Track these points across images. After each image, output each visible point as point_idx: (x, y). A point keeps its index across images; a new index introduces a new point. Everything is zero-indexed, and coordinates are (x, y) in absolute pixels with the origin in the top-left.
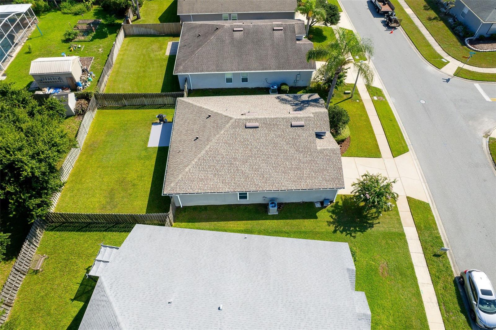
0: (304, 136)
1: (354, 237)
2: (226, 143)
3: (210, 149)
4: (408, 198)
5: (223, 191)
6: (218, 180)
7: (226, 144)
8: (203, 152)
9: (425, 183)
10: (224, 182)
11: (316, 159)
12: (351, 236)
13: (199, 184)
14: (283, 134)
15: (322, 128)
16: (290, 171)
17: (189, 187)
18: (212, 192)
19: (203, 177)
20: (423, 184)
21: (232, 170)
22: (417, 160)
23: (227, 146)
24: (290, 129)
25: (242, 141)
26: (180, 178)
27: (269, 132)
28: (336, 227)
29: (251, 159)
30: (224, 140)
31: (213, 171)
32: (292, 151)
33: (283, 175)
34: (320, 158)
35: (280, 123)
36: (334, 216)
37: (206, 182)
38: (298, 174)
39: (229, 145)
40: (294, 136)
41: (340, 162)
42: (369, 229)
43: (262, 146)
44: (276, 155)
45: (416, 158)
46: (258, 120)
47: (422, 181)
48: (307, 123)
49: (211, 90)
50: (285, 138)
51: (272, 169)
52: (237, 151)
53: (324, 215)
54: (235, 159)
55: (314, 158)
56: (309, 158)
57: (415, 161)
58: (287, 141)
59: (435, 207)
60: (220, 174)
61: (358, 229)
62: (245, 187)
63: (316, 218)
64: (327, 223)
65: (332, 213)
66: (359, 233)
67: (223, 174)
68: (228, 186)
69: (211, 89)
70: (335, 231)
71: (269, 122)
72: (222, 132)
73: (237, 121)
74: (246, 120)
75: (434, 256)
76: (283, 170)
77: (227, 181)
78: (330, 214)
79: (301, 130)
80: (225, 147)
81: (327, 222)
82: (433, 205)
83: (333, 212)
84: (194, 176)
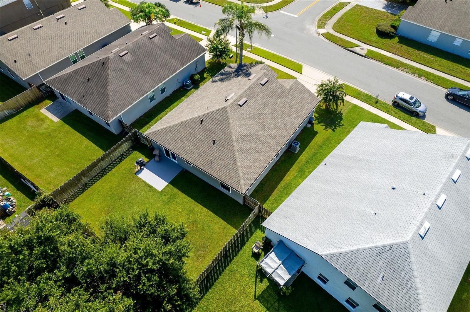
0: (274, 86)
1: (343, 125)
2: (241, 125)
3: (237, 138)
5: (273, 157)
6: (263, 153)
7: (242, 127)
8: (235, 144)
10: (267, 151)
11: (294, 95)
12: (341, 126)
13: (256, 166)
14: (263, 94)
16: (290, 113)
17: (253, 174)
18: (268, 163)
19: (253, 160)
21: (263, 140)
23: (243, 127)
24: (264, 88)
25: (248, 116)
26: (241, 174)
27: (256, 99)
28: (331, 128)
29: (264, 123)
30: (237, 125)
31: (254, 150)
32: (278, 100)
33: (289, 118)
34: (294, 93)
35: (255, 88)
36: (322, 124)
37: (258, 161)
38: (295, 111)
39: (244, 125)
40: (270, 90)
42: (342, 116)
43: (262, 110)
44: (274, 109)
46: (242, 96)
48: (268, 77)
50: (267, 95)
51: (281, 119)
52: (253, 126)
53: (318, 127)
54: (257, 131)
55: (292, 95)
56: (290, 97)
57: (310, 68)
58: (270, 96)
59: (347, 82)
60: (259, 148)
61: (339, 120)
62: (281, 143)
63: (317, 133)
64: (325, 131)
66: (342, 121)
67: (261, 146)
68: (272, 152)
70: (333, 131)
71: (249, 93)
72: (231, 121)
73: (231, 106)
74: (236, 101)
75: (376, 104)
76: (286, 115)
77: (268, 149)
79: (269, 84)
80: (244, 129)
81: (324, 129)
84: (248, 164)
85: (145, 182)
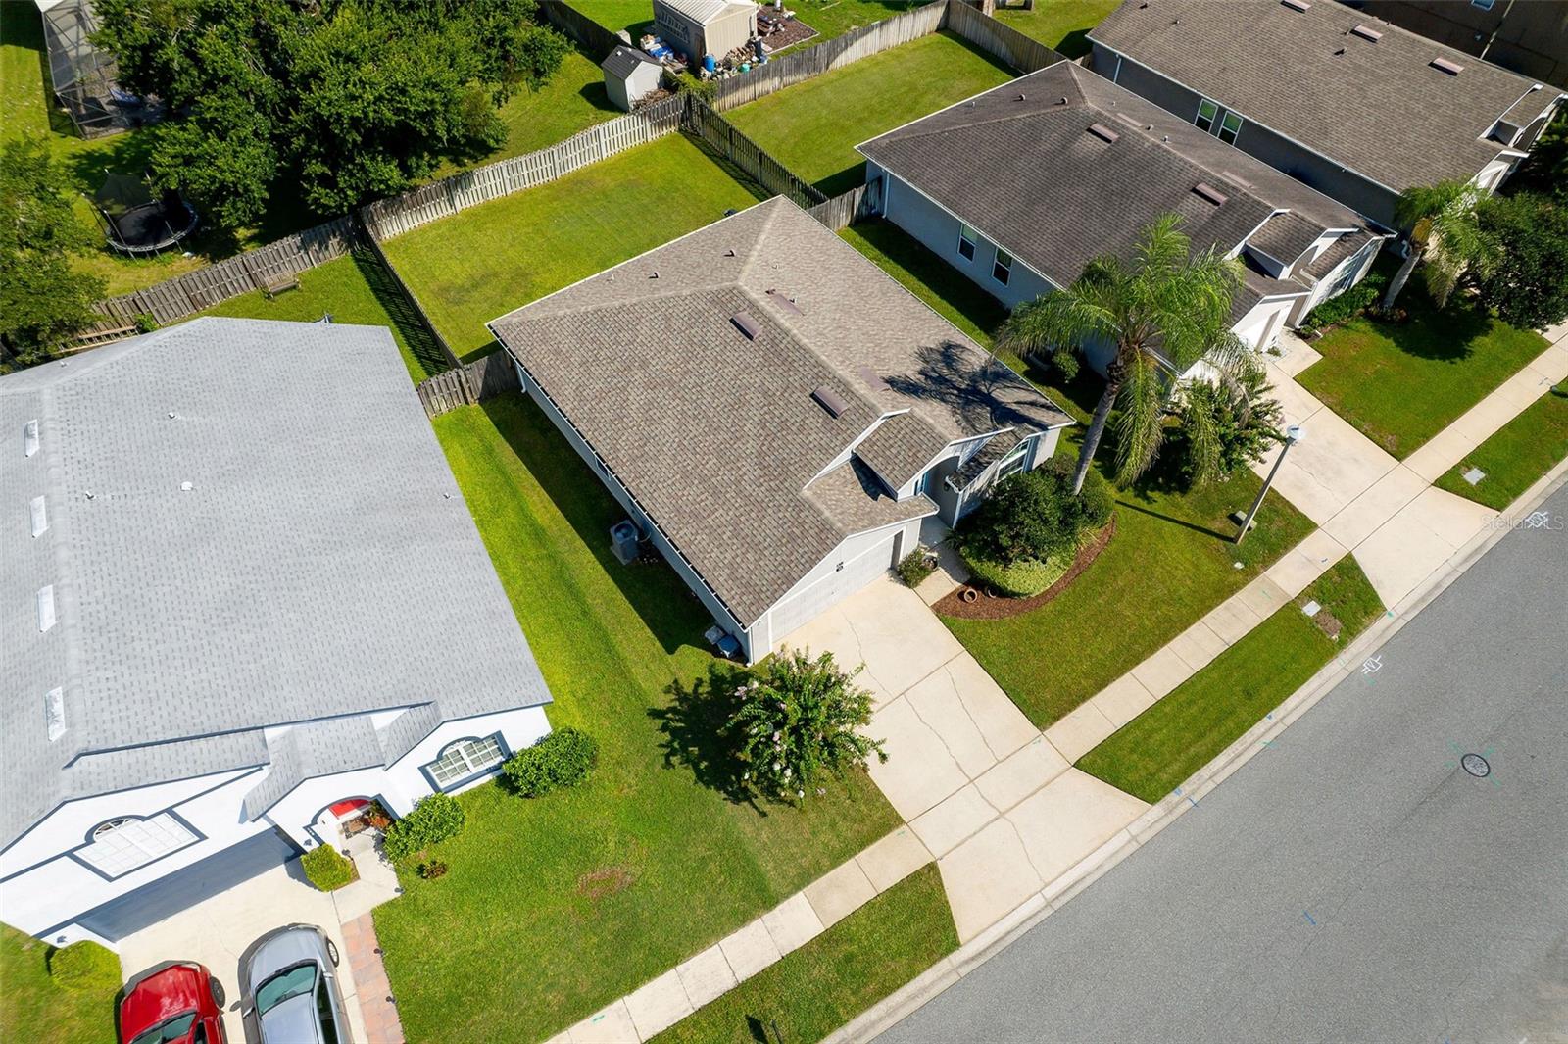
0: (811, 439)
1: (668, 764)
2: (668, 319)
4: (932, 867)
5: (559, 405)
6: (577, 378)
7: (664, 322)
8: (616, 304)
9: (1048, 904)
10: (581, 389)
11: (770, 511)
12: (667, 757)
13: (546, 356)
14: (778, 394)
16: (696, 482)
17: (529, 348)
18: (546, 389)
19: (564, 350)
20: (1036, 903)
21: (616, 381)
22: (1134, 846)
23: (663, 327)
24: (804, 398)
25: (695, 340)
26: (536, 318)
27: (758, 368)
29: (667, 389)
30: (671, 310)
31: (590, 353)
32: (751, 446)
33: (678, 477)
34: (781, 515)
35: (800, 369)
37: (558, 362)
38: (702, 504)
39: (668, 328)
40: (792, 420)
41: (807, 565)
42: (724, 795)
43: (714, 384)
44: (715, 426)
45: (1143, 839)
46: (771, 324)
47: (1050, 892)
48: (853, 417)
50: (772, 407)
51: (675, 445)
52: (663, 353)
53: (692, 665)
54: (644, 365)
55: (771, 504)
56: (761, 493)
57: (1124, 836)
58: (767, 416)
59: (965, 971)
60: (592, 369)
61: (703, 765)
62: (596, 434)
63: (671, 650)
64: (669, 681)
65: (711, 679)
66: (690, 773)
67: (596, 373)
68: (576, 403)
69: (922, 246)
70: (657, 714)
71: (782, 346)
73: (735, 292)
74: (752, 304)
75: (749, 1018)
76: (689, 468)
77: (585, 393)
78: (706, 677)
79: (821, 420)
80: (656, 327)
81: (676, 682)
82: (967, 962)
83: (717, 681)
84: (555, 335)
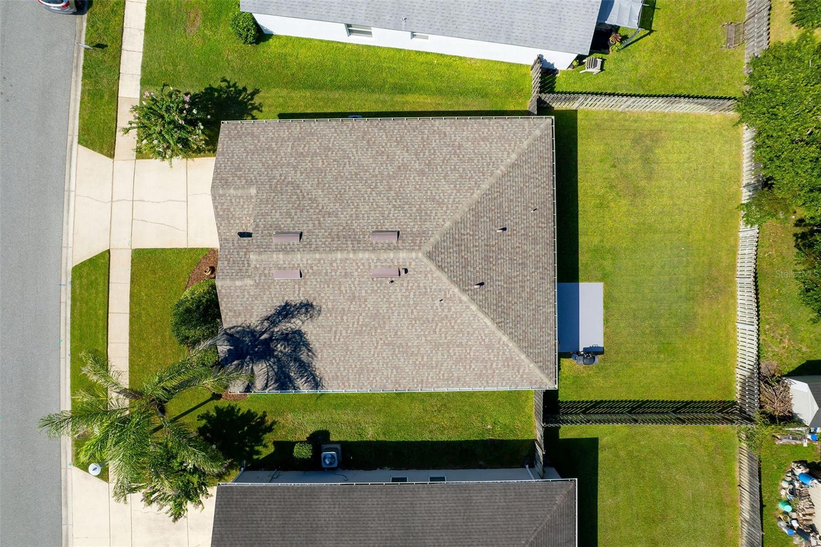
0: (278, 214)
2: (439, 204)
3: (472, 191)
4: (112, 156)
5: (444, 120)
6: (453, 138)
7: (441, 200)
8: (485, 186)
9: (69, 191)
10: (442, 136)
11: (263, 170)
13: (489, 133)
14: (322, 219)
15: (236, 245)
16: (318, 151)
17: (506, 128)
18: (463, 120)
19: (482, 143)
20: (73, 188)
21: (427, 154)
22: (64, 245)
23: (437, 198)
24: (305, 228)
25: (407, 206)
26: (525, 143)
27: (349, 222)
28: (252, 99)
29: (391, 173)
30: (445, 209)
31: (463, 153)
32: (307, 186)
33: (331, 145)
34: (255, 173)
35: (324, 240)
37: (477, 135)
38: (303, 146)
39: (433, 200)
40: (298, 214)
41: (218, 165)
42: (198, 93)
43: (366, 196)
44: (339, 180)
46: (371, 248)
47: (72, 194)
48: (266, 241)
49: (481, 463)
50: (317, 211)
51: (351, 155)
52: (418, 187)
54: (422, 173)
55: (266, 173)
56: (277, 173)
57: (70, 244)
58: (315, 205)
59: (70, 138)
60: (450, 149)
61: (216, 94)
62: (403, 126)
67: (445, 148)
68: (436, 128)
69: (481, 467)
70: (256, 92)
71: (349, 243)
72: (448, 224)
73: (417, 248)
74: (396, 249)
75: (106, 46)
76: (330, 153)
77: (437, 136)
79: (282, 226)
80: (442, 195)
82: (72, 142)
84: (500, 145)
85: (606, 321)
